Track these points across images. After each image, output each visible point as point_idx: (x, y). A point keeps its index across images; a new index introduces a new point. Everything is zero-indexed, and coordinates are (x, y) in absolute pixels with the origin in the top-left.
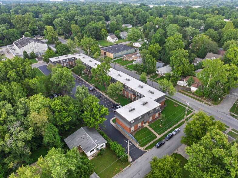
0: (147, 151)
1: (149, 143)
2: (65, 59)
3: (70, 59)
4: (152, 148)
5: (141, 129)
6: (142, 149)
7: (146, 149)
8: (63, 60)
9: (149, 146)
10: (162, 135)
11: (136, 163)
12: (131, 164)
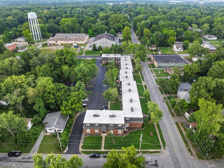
0: (81, 154)
1: (91, 149)
2: (112, 58)
3: (116, 58)
4: (87, 154)
5: (96, 135)
6: (81, 150)
7: (82, 152)
8: (110, 58)
9: (87, 151)
10: (106, 150)
11: (65, 156)
12: (63, 154)
